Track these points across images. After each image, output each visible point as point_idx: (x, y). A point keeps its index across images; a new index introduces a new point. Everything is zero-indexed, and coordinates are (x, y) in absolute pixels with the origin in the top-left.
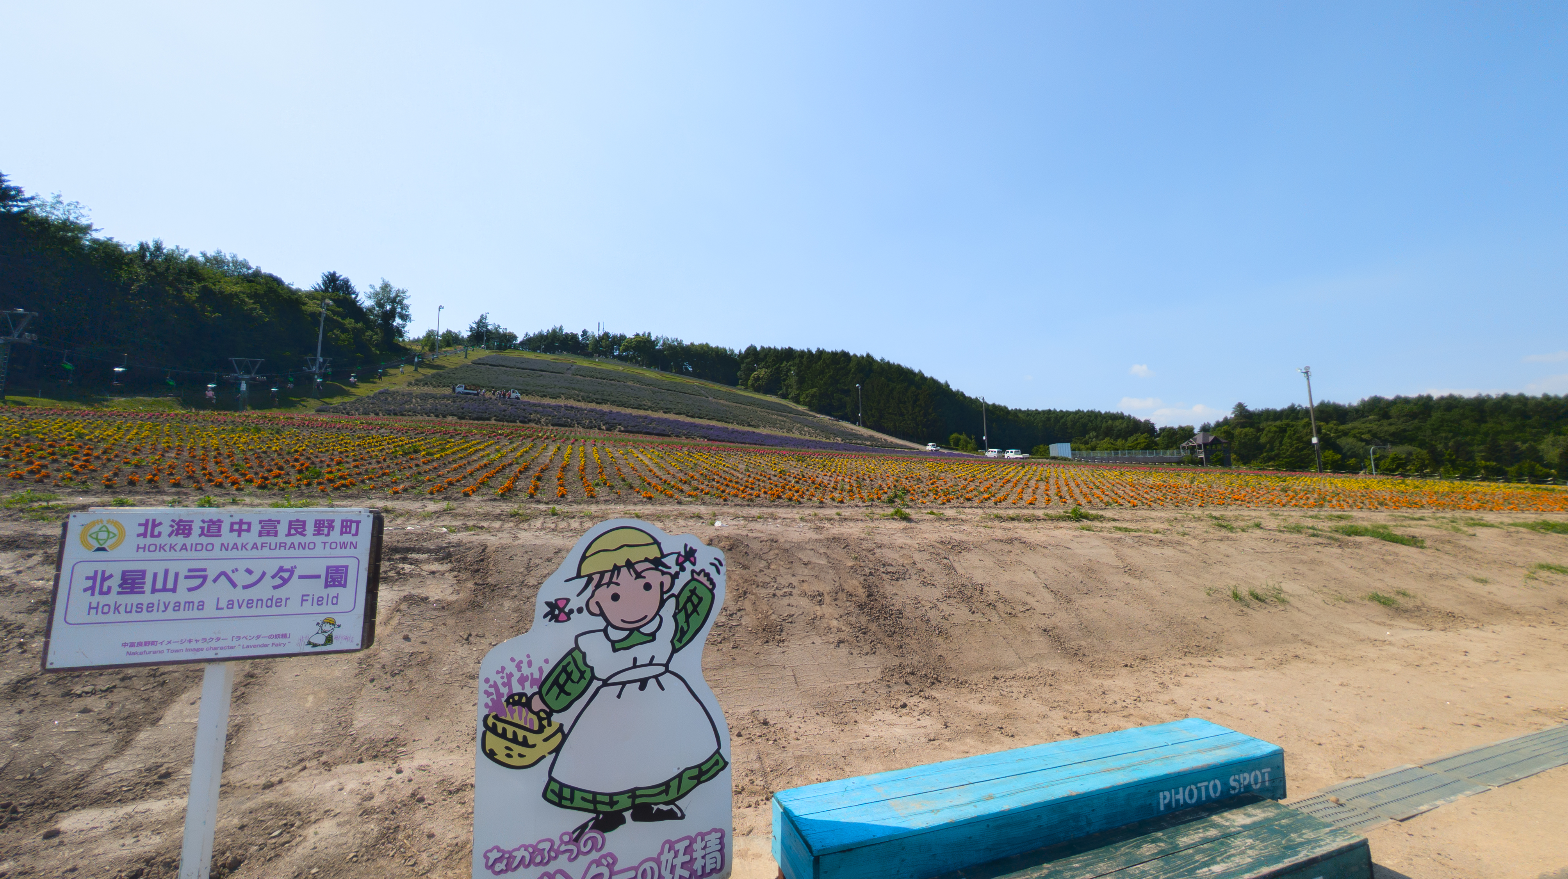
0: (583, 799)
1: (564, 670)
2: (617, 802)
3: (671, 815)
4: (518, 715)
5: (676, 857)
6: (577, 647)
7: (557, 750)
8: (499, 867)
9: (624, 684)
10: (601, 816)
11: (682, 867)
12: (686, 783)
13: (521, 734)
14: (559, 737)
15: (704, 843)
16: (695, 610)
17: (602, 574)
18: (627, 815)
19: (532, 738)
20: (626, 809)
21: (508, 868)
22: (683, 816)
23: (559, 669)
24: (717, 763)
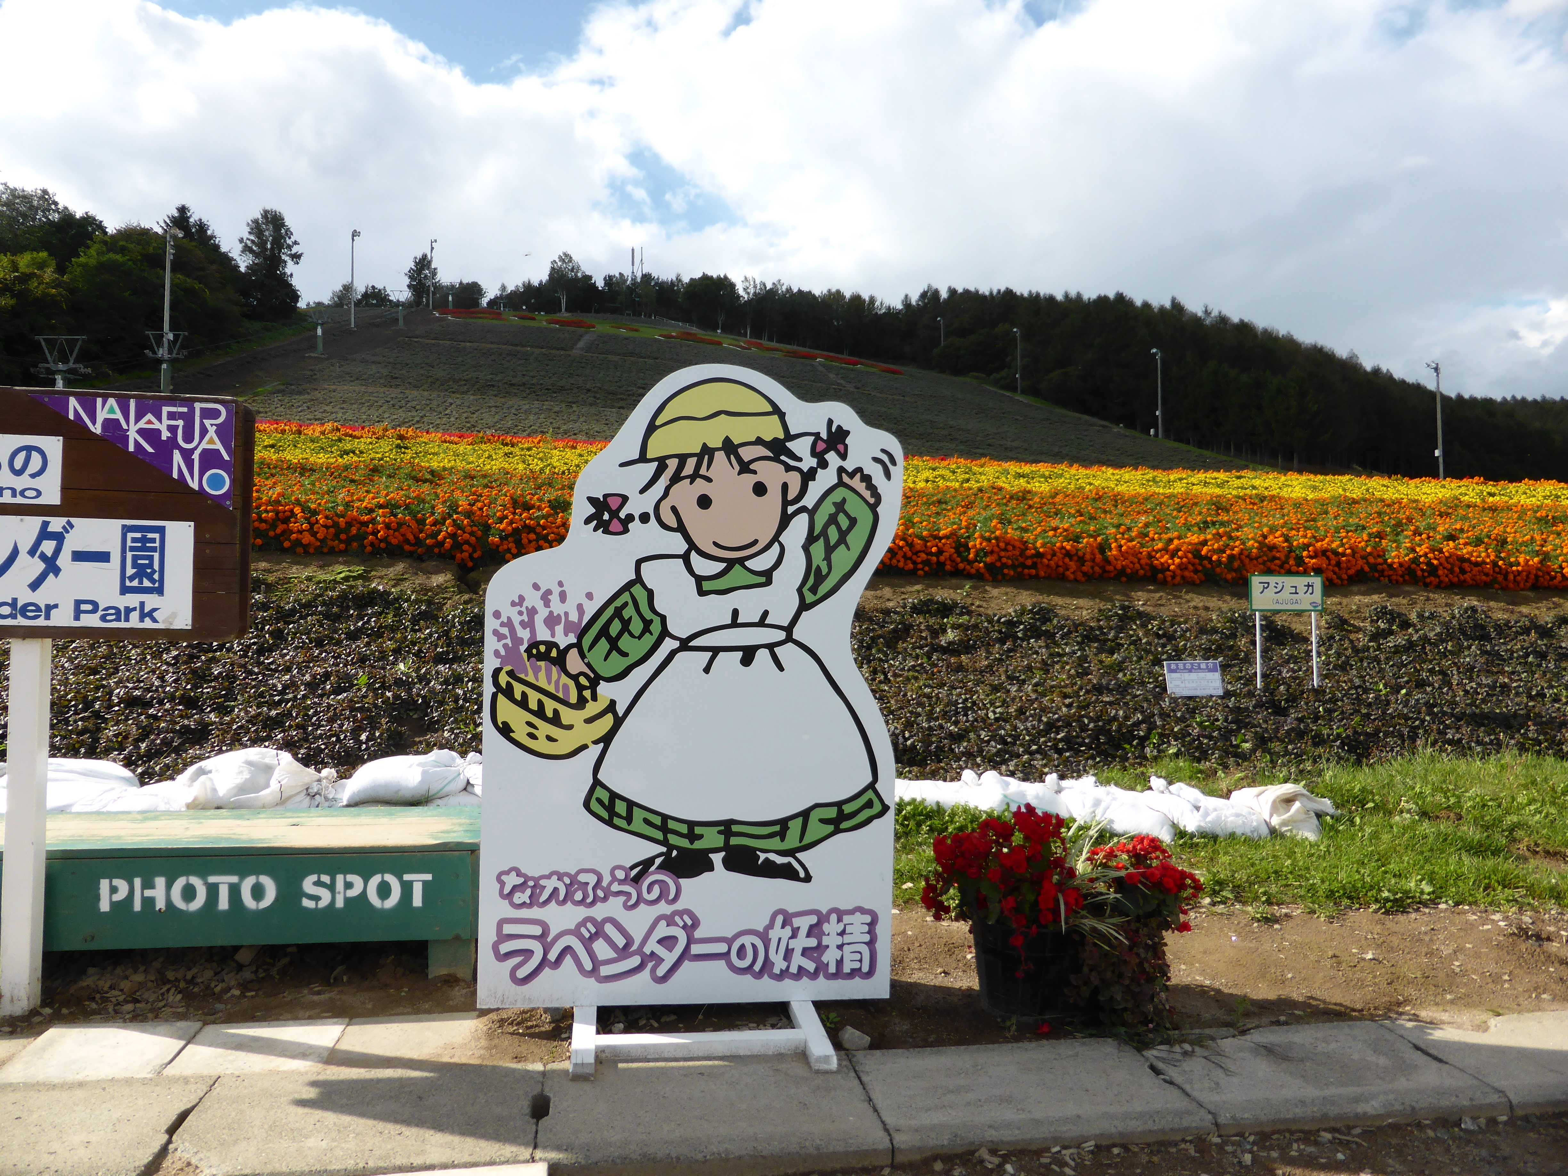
0: (647, 821)
1: (618, 612)
2: (701, 837)
3: (788, 873)
4: (545, 677)
5: (794, 936)
6: (638, 579)
7: (607, 740)
8: (521, 897)
9: (716, 651)
10: (675, 853)
11: (803, 954)
12: (815, 829)
13: (550, 706)
14: (609, 720)
15: (841, 927)
16: (843, 540)
17: (683, 459)
18: (717, 859)
19: (567, 715)
20: (716, 850)
21: (533, 901)
22: (808, 879)
23: (610, 611)
24: (869, 804)
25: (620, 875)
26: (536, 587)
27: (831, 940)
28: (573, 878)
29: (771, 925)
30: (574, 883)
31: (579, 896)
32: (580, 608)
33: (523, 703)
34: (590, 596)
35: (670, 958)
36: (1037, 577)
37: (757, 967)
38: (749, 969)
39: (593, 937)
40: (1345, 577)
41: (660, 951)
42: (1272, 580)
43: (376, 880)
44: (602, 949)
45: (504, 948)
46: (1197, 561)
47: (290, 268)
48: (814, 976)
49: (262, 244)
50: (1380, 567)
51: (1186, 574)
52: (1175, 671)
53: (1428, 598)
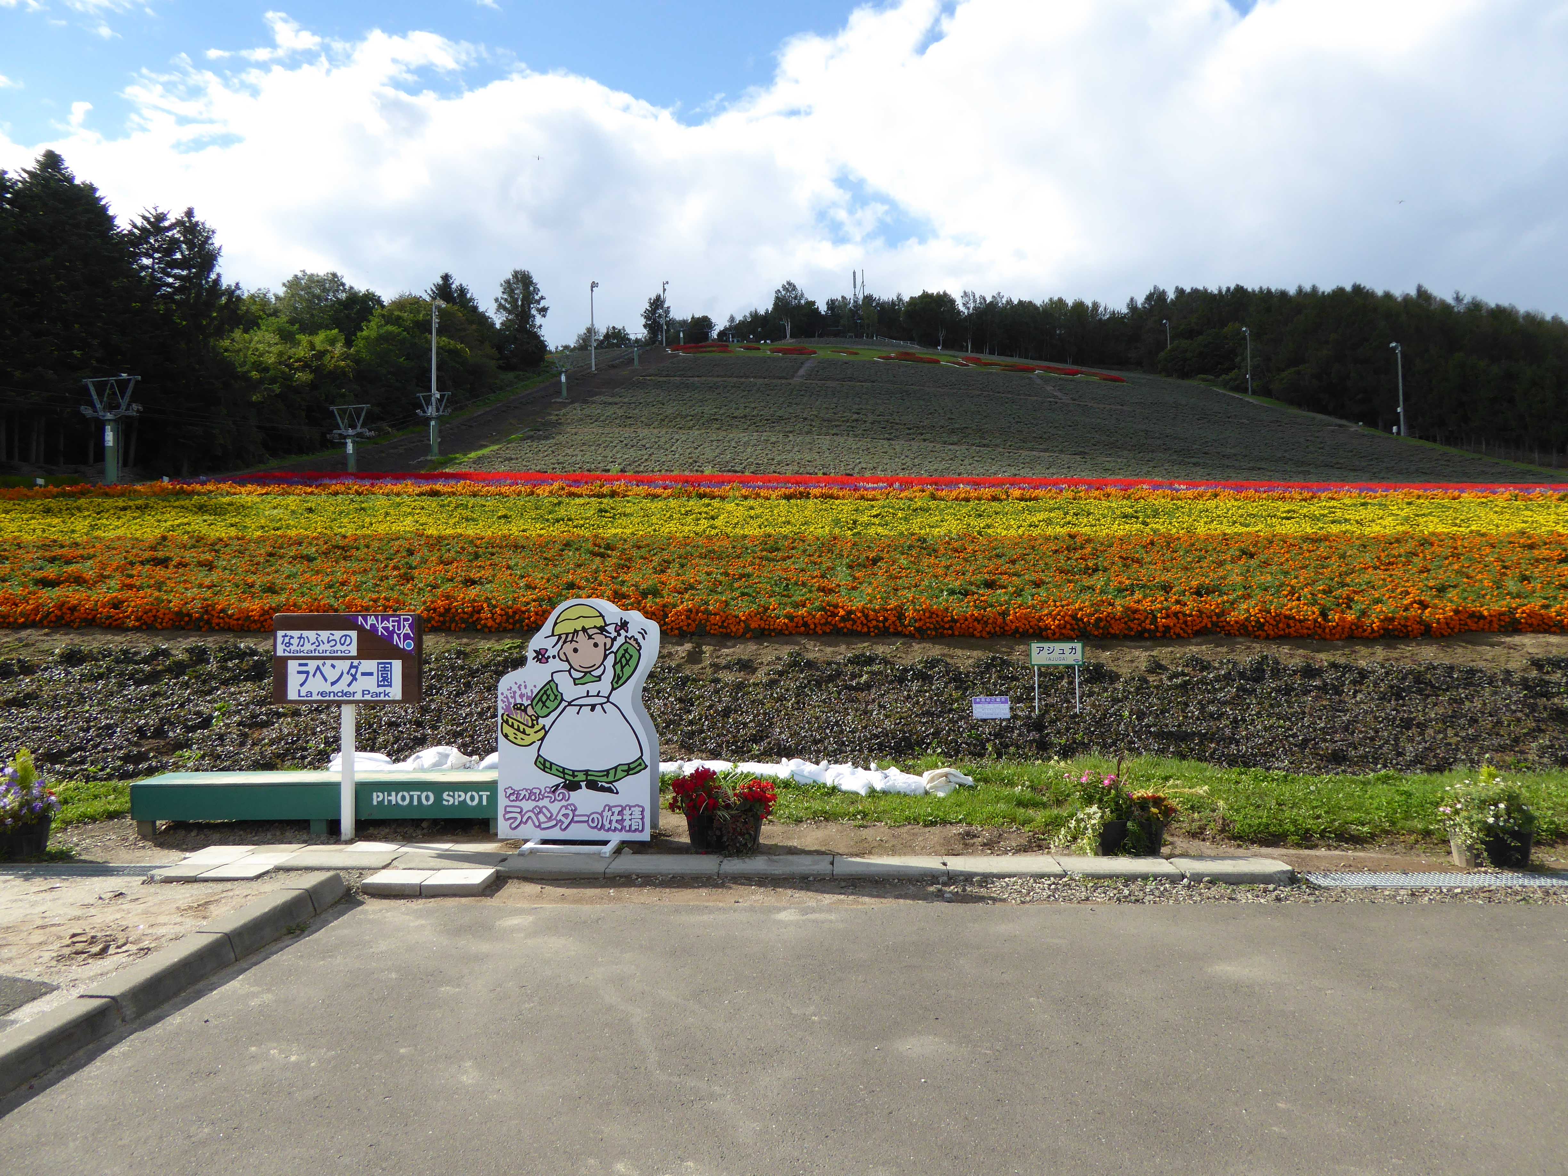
0: (557, 770)
1: (545, 692)
2: (577, 776)
3: (610, 790)
4: (519, 716)
5: (613, 815)
6: (552, 680)
7: (542, 739)
8: (513, 798)
9: (581, 706)
10: (568, 782)
11: (616, 822)
12: (620, 774)
13: (522, 727)
14: (543, 732)
15: (631, 812)
16: (627, 663)
17: (567, 634)
18: (583, 784)
19: (528, 730)
20: (583, 781)
21: (517, 799)
22: (617, 793)
23: (543, 692)
24: (640, 765)
25: (548, 790)
26: (516, 683)
27: (627, 817)
28: (531, 791)
29: (604, 811)
30: (531, 793)
31: (533, 798)
32: (532, 691)
33: (512, 726)
34: (535, 686)
35: (567, 822)
36: (953, 635)
37: (599, 826)
38: (596, 827)
39: (539, 813)
40: (1190, 631)
41: (563, 819)
42: (1046, 645)
43: (469, 794)
44: (542, 818)
45: (507, 816)
46: (1074, 622)
47: (539, 320)
48: (621, 830)
49: (514, 301)
50: (1220, 624)
51: (1063, 631)
52: (979, 703)
53: (1248, 648)
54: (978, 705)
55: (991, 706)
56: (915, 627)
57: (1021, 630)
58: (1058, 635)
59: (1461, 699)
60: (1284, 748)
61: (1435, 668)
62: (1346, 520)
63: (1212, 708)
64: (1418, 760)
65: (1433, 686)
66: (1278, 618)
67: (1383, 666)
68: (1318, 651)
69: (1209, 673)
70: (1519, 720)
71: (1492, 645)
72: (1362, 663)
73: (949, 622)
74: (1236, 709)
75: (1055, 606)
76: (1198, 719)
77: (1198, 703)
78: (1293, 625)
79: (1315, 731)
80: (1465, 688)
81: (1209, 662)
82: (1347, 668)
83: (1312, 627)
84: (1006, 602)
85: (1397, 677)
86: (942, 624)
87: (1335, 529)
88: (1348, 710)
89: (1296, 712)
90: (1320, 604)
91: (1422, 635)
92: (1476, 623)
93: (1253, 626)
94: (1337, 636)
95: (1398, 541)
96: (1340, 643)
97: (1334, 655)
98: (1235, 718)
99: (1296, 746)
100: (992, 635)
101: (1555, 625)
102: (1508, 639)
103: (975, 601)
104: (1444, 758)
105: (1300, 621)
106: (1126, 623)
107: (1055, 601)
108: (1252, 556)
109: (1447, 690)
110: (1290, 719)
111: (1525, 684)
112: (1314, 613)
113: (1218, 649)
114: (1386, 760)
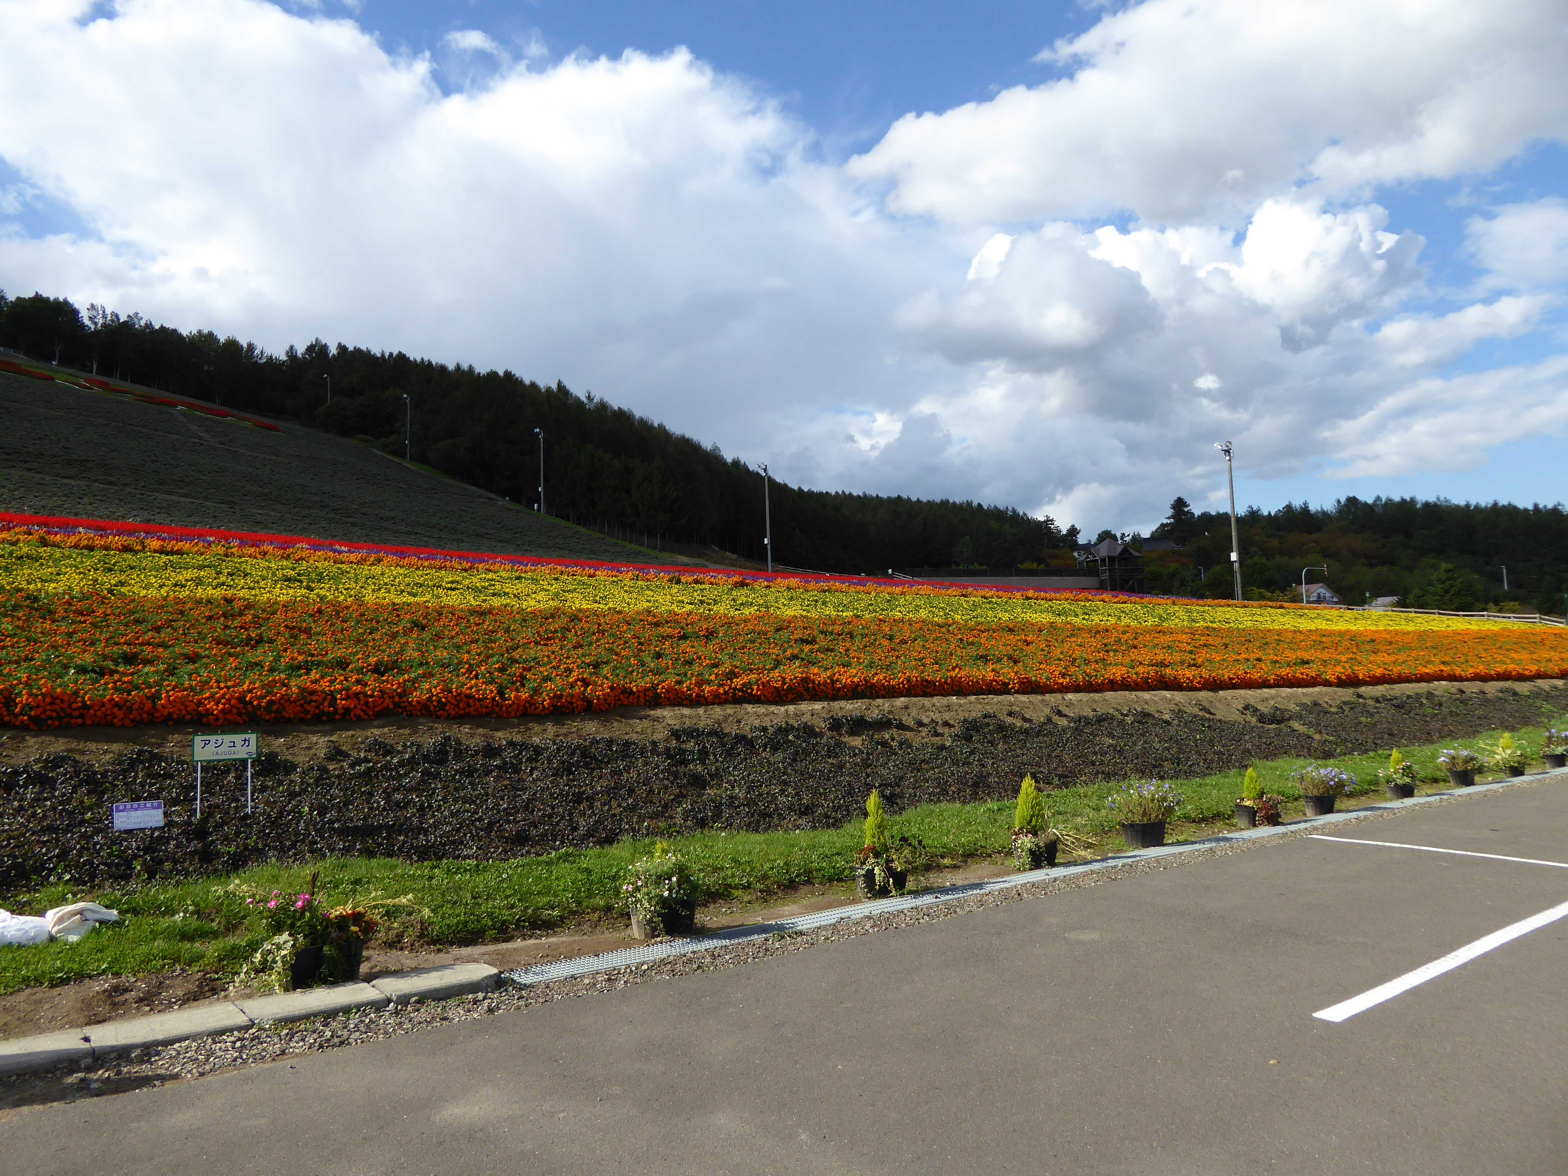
42: (213, 738)
51: (229, 716)
52: (123, 811)
53: (431, 728)
54: (121, 814)
55: (139, 813)
56: (30, 717)
57: (175, 716)
58: (221, 721)
59: (620, 770)
60: (471, 833)
61: (598, 742)
62: (505, 594)
63: (398, 796)
64: (589, 834)
65: (597, 760)
66: (458, 698)
67: (554, 743)
68: (497, 730)
69: (392, 758)
70: (666, 787)
71: (641, 719)
72: (536, 740)
73: (78, 708)
74: (422, 796)
75: (218, 687)
76: (384, 809)
77: (383, 792)
78: (472, 704)
79: (498, 813)
80: (622, 760)
81: (391, 745)
82: (524, 746)
83: (490, 705)
84: (158, 684)
85: (567, 753)
86: (68, 711)
87: (496, 602)
88: (526, 788)
89: (480, 794)
90: (496, 683)
91: (585, 710)
92: (627, 698)
93: (434, 706)
94: (513, 714)
95: (552, 616)
96: (516, 721)
97: (511, 733)
98: (422, 805)
99: (482, 830)
100: (137, 723)
101: (686, 699)
102: (652, 712)
103: (115, 683)
104: (611, 829)
105: (479, 700)
106: (301, 706)
107: (218, 682)
108: (423, 628)
109: (608, 762)
110: (474, 802)
111: (668, 753)
112: (492, 691)
113: (401, 731)
114: (563, 836)
